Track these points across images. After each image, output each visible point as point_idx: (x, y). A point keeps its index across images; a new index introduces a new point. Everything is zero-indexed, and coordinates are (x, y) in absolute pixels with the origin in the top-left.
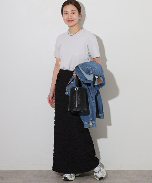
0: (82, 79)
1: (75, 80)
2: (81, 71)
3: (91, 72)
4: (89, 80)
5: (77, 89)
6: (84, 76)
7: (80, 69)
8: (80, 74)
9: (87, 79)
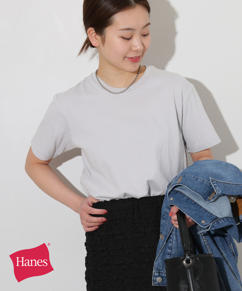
0: (203, 222)
1: (174, 233)
2: (189, 199)
3: (218, 191)
4: (223, 219)
5: (188, 262)
6: (206, 211)
7: (184, 195)
8: (193, 207)
9: (217, 218)
